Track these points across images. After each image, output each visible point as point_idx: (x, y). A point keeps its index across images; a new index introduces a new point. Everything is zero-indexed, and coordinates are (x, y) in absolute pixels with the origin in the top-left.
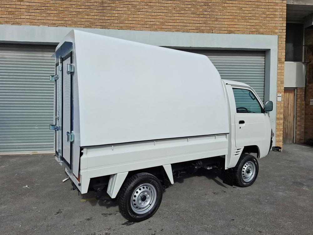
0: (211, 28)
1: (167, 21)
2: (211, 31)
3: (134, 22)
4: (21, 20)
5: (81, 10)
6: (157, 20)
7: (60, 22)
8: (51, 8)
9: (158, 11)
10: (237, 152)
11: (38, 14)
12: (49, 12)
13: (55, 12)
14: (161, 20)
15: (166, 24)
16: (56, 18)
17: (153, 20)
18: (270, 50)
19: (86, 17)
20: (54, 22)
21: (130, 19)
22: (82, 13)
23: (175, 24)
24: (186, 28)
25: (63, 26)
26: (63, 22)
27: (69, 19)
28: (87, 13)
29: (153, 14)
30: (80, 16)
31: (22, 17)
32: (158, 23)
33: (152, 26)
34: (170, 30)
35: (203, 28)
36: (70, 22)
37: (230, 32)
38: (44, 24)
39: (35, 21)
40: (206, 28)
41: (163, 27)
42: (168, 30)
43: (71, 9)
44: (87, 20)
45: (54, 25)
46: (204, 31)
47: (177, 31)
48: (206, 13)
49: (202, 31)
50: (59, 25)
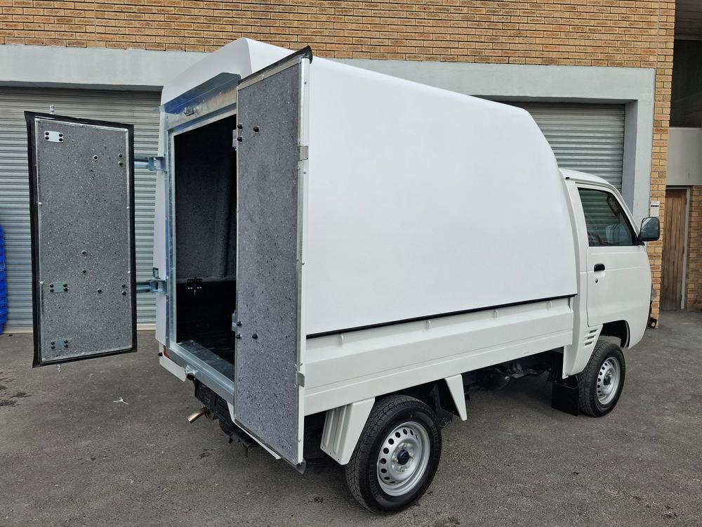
0: (506, 53)
1: (407, 36)
2: (505, 59)
3: (335, 40)
4: (86, 37)
5: (217, 13)
6: (385, 35)
7: (172, 40)
8: (151, 10)
9: (388, 14)
10: (589, 338)
11: (122, 23)
12: (147, 17)
13: (162, 18)
14: (395, 35)
15: (407, 43)
16: (162, 32)
17: (378, 35)
18: (636, 101)
19: (229, 28)
20: (158, 40)
21: (326, 32)
22: (220, 20)
23: (426, 43)
24: (449, 52)
25: (177, 49)
26: (177, 40)
27: (192, 33)
28: (232, 19)
29: (377, 20)
30: (215, 27)
31: (89, 29)
32: (387, 42)
33: (375, 49)
34: (413, 57)
35: (487, 53)
36: (192, 41)
37: (549, 62)
38: (136, 44)
39: (117, 38)
40: (494, 53)
41: (399, 50)
42: (409, 57)
43: (196, 12)
44: (231, 36)
45: (158, 46)
46: (489, 59)
47: (429, 59)
48: (494, 18)
49: (486, 60)
50: (169, 47)
